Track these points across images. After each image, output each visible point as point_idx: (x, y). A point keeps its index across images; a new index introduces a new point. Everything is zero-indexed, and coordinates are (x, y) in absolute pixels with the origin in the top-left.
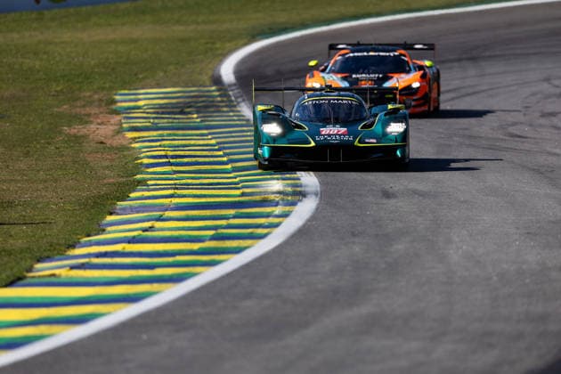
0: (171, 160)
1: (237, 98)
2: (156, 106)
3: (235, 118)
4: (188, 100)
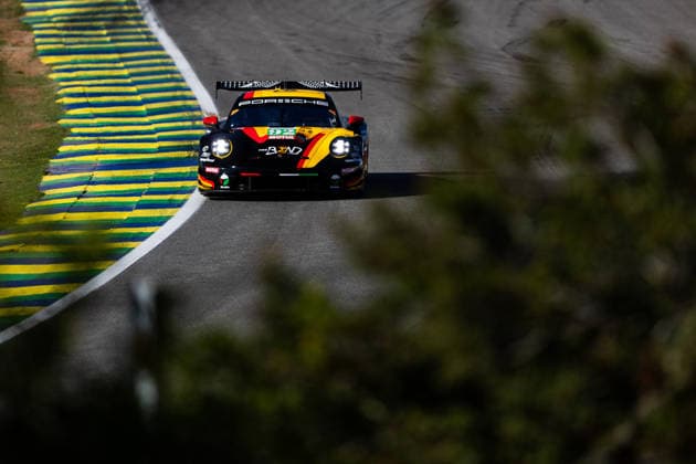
0: (91, 100)
1: (143, 8)
2: (65, 18)
3: (144, 37)
4: (96, 9)
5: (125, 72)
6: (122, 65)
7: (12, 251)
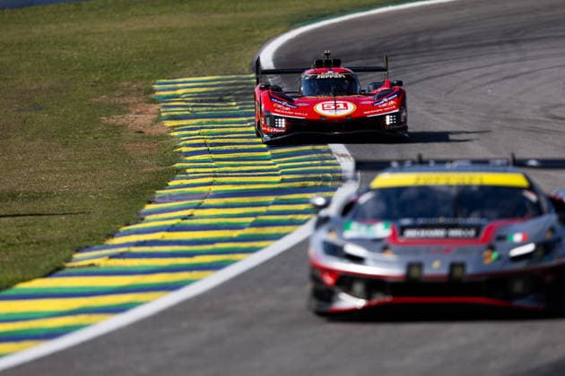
0: (211, 148)
2: (195, 95)
4: (226, 88)
5: (251, 129)
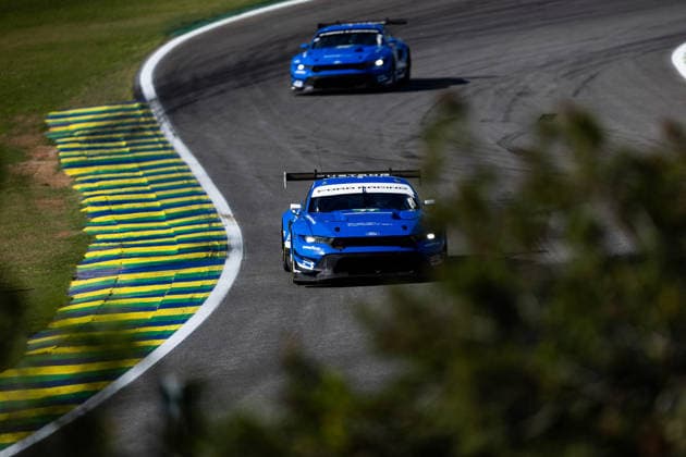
0: (114, 208)
1: (159, 118)
2: (87, 132)
3: (161, 146)
4: (114, 122)
5: (145, 180)
6: (141, 173)
7: (46, 353)
